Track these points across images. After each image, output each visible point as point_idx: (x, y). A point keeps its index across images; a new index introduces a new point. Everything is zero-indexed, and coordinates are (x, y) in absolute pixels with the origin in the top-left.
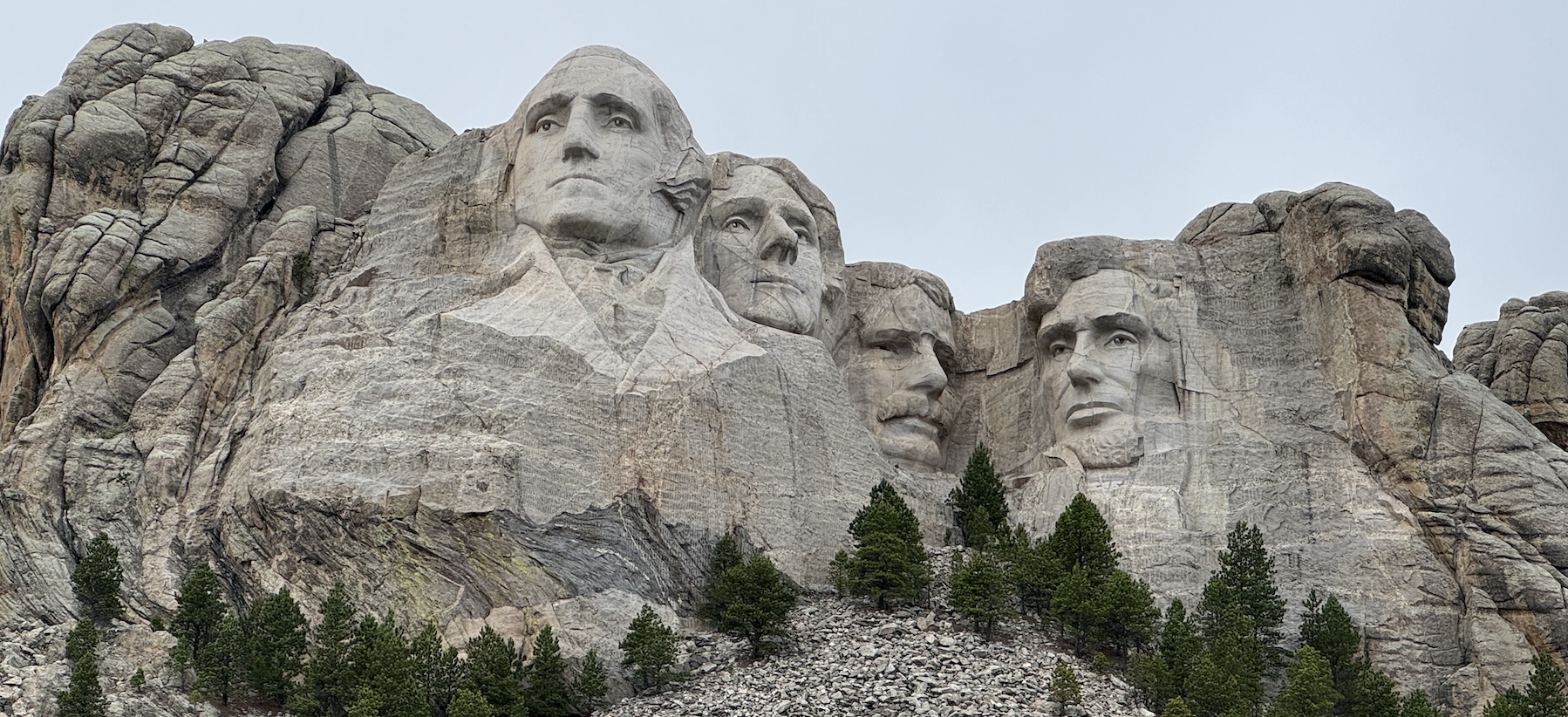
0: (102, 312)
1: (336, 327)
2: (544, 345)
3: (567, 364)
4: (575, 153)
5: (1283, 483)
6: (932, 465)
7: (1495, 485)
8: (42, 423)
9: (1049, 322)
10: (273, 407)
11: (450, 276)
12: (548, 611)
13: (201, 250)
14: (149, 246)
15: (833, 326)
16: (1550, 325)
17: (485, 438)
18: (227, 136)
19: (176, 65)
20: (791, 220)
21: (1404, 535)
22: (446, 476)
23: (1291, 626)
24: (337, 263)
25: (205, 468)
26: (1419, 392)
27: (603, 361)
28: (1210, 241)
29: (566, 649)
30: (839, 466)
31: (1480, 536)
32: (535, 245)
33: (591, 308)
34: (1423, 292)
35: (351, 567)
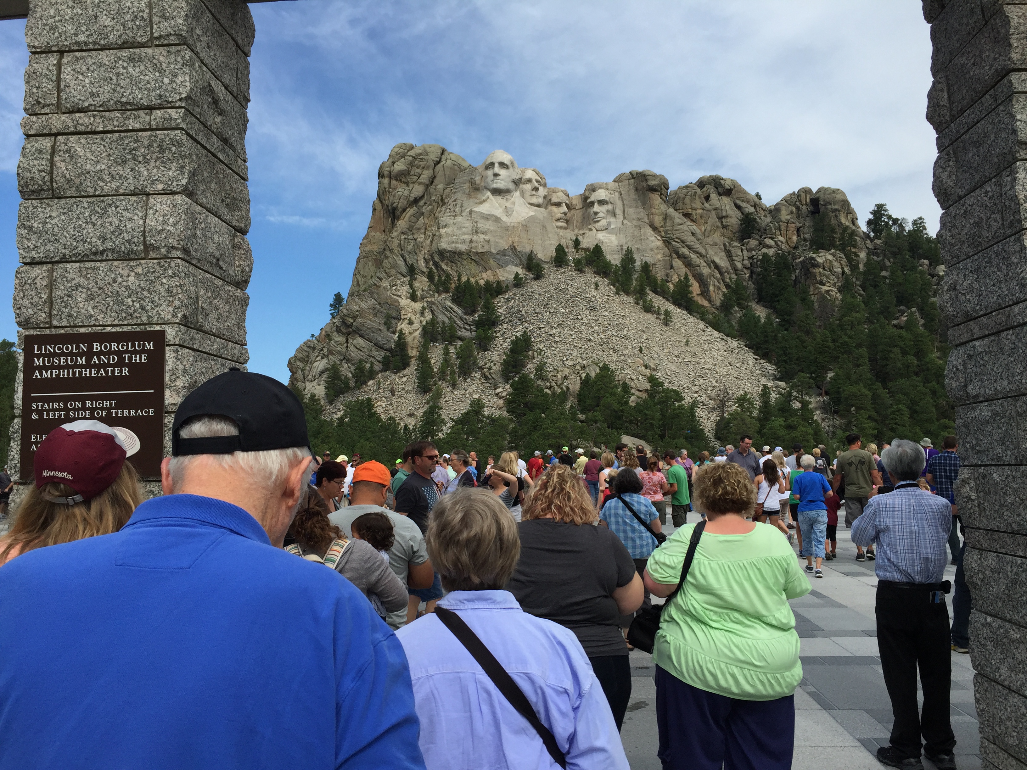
0: (404, 210)
1: (450, 212)
2: (493, 215)
3: (497, 220)
4: (496, 175)
5: (636, 233)
6: (566, 228)
7: (678, 232)
8: (395, 234)
9: (589, 201)
10: (441, 230)
11: (471, 200)
12: (498, 271)
13: (420, 194)
14: (412, 195)
15: (546, 202)
16: (687, 193)
17: (483, 236)
18: (423, 168)
19: (411, 153)
20: (537, 181)
21: (659, 243)
22: (476, 244)
23: (638, 264)
24: (448, 196)
25: (428, 242)
26: (662, 214)
27: (504, 219)
28: (621, 182)
29: (501, 278)
30: (550, 235)
31: (674, 243)
32: (489, 193)
33: (501, 207)
34: (663, 192)
35: (459, 264)
